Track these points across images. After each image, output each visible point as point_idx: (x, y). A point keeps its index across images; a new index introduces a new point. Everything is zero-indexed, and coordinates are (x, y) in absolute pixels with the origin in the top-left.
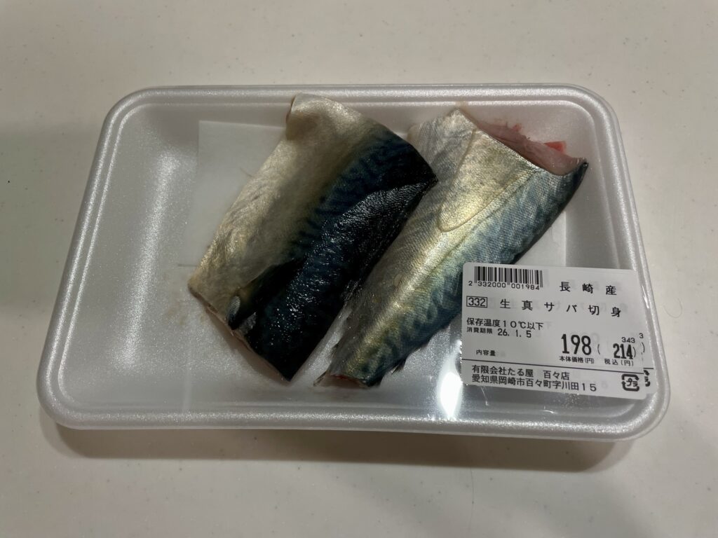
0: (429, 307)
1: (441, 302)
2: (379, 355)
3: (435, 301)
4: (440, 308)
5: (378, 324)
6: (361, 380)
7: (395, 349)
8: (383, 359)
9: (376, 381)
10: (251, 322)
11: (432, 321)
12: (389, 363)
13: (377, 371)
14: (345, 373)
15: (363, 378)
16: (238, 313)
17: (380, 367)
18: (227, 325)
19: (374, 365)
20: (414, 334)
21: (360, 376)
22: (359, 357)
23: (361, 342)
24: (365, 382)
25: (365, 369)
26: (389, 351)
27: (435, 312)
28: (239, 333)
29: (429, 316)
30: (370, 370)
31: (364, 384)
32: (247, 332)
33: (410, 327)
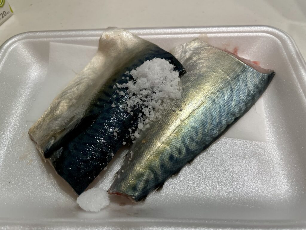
0: (180, 147)
1: (188, 144)
2: (144, 178)
3: (184, 142)
4: (188, 149)
5: (145, 156)
6: (131, 196)
7: (155, 174)
8: (147, 181)
9: (142, 197)
10: (58, 153)
11: (182, 156)
12: (151, 185)
13: (143, 190)
14: (120, 190)
15: (132, 195)
16: (51, 147)
17: (145, 187)
18: (43, 155)
19: (141, 186)
20: (169, 165)
21: (130, 193)
22: (130, 179)
23: (133, 169)
24: (134, 198)
25: (134, 188)
26: (152, 176)
27: (184, 151)
28: (49, 160)
29: (180, 153)
30: (138, 189)
32: (55, 160)
33: (167, 160)
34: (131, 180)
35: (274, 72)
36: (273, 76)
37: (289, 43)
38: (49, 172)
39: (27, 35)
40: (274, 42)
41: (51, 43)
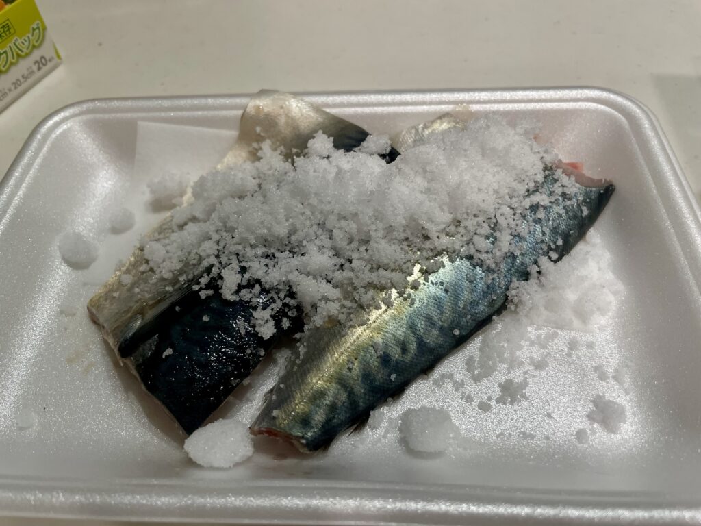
0: (405, 337)
1: (422, 331)
2: (328, 400)
3: (412, 327)
4: (421, 343)
5: (329, 355)
6: (298, 438)
7: (351, 394)
8: (333, 408)
9: (323, 442)
10: (148, 348)
11: (408, 358)
12: (342, 416)
13: (323, 426)
14: (275, 425)
15: (300, 435)
16: (134, 334)
17: (328, 421)
18: (116, 350)
19: (319, 417)
20: (380, 376)
21: (297, 432)
23: (302, 381)
24: (304, 441)
25: (305, 421)
26: (344, 396)
27: (413, 347)
28: (129, 362)
29: (404, 350)
30: (313, 423)
31: (302, 444)
32: (141, 361)
33: (376, 364)
34: (300, 405)
35: (612, 185)
36: (611, 194)
37: (646, 124)
38: (128, 388)
39: (90, 105)
40: (613, 121)
41: (140, 123)
